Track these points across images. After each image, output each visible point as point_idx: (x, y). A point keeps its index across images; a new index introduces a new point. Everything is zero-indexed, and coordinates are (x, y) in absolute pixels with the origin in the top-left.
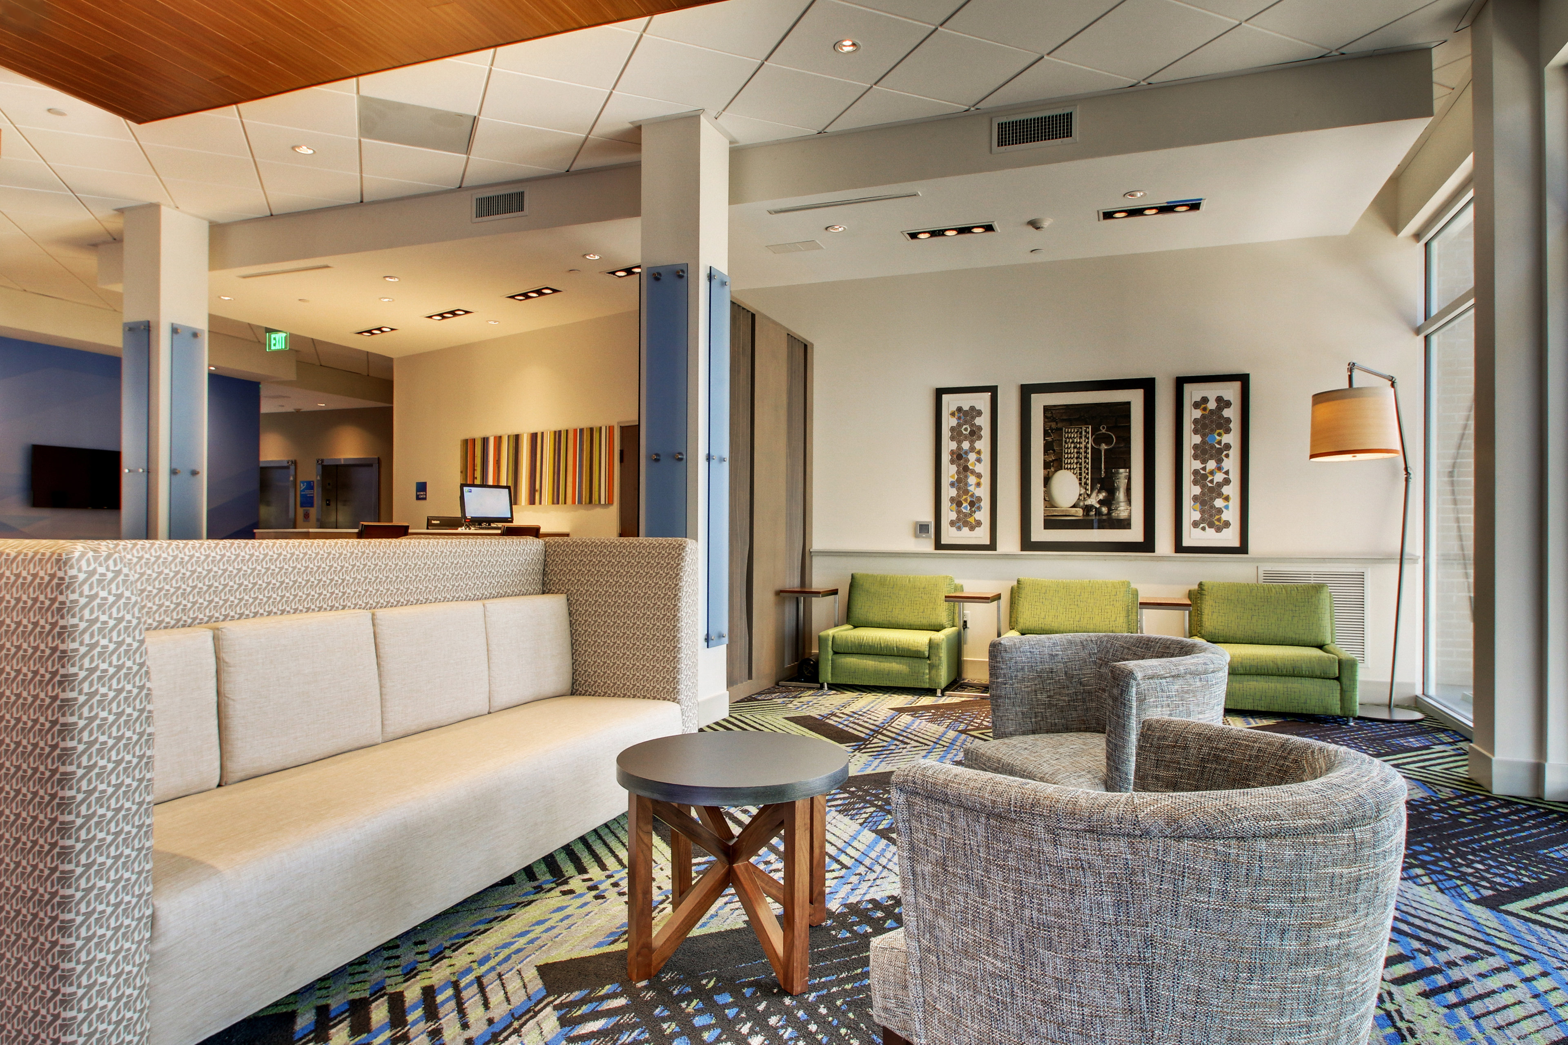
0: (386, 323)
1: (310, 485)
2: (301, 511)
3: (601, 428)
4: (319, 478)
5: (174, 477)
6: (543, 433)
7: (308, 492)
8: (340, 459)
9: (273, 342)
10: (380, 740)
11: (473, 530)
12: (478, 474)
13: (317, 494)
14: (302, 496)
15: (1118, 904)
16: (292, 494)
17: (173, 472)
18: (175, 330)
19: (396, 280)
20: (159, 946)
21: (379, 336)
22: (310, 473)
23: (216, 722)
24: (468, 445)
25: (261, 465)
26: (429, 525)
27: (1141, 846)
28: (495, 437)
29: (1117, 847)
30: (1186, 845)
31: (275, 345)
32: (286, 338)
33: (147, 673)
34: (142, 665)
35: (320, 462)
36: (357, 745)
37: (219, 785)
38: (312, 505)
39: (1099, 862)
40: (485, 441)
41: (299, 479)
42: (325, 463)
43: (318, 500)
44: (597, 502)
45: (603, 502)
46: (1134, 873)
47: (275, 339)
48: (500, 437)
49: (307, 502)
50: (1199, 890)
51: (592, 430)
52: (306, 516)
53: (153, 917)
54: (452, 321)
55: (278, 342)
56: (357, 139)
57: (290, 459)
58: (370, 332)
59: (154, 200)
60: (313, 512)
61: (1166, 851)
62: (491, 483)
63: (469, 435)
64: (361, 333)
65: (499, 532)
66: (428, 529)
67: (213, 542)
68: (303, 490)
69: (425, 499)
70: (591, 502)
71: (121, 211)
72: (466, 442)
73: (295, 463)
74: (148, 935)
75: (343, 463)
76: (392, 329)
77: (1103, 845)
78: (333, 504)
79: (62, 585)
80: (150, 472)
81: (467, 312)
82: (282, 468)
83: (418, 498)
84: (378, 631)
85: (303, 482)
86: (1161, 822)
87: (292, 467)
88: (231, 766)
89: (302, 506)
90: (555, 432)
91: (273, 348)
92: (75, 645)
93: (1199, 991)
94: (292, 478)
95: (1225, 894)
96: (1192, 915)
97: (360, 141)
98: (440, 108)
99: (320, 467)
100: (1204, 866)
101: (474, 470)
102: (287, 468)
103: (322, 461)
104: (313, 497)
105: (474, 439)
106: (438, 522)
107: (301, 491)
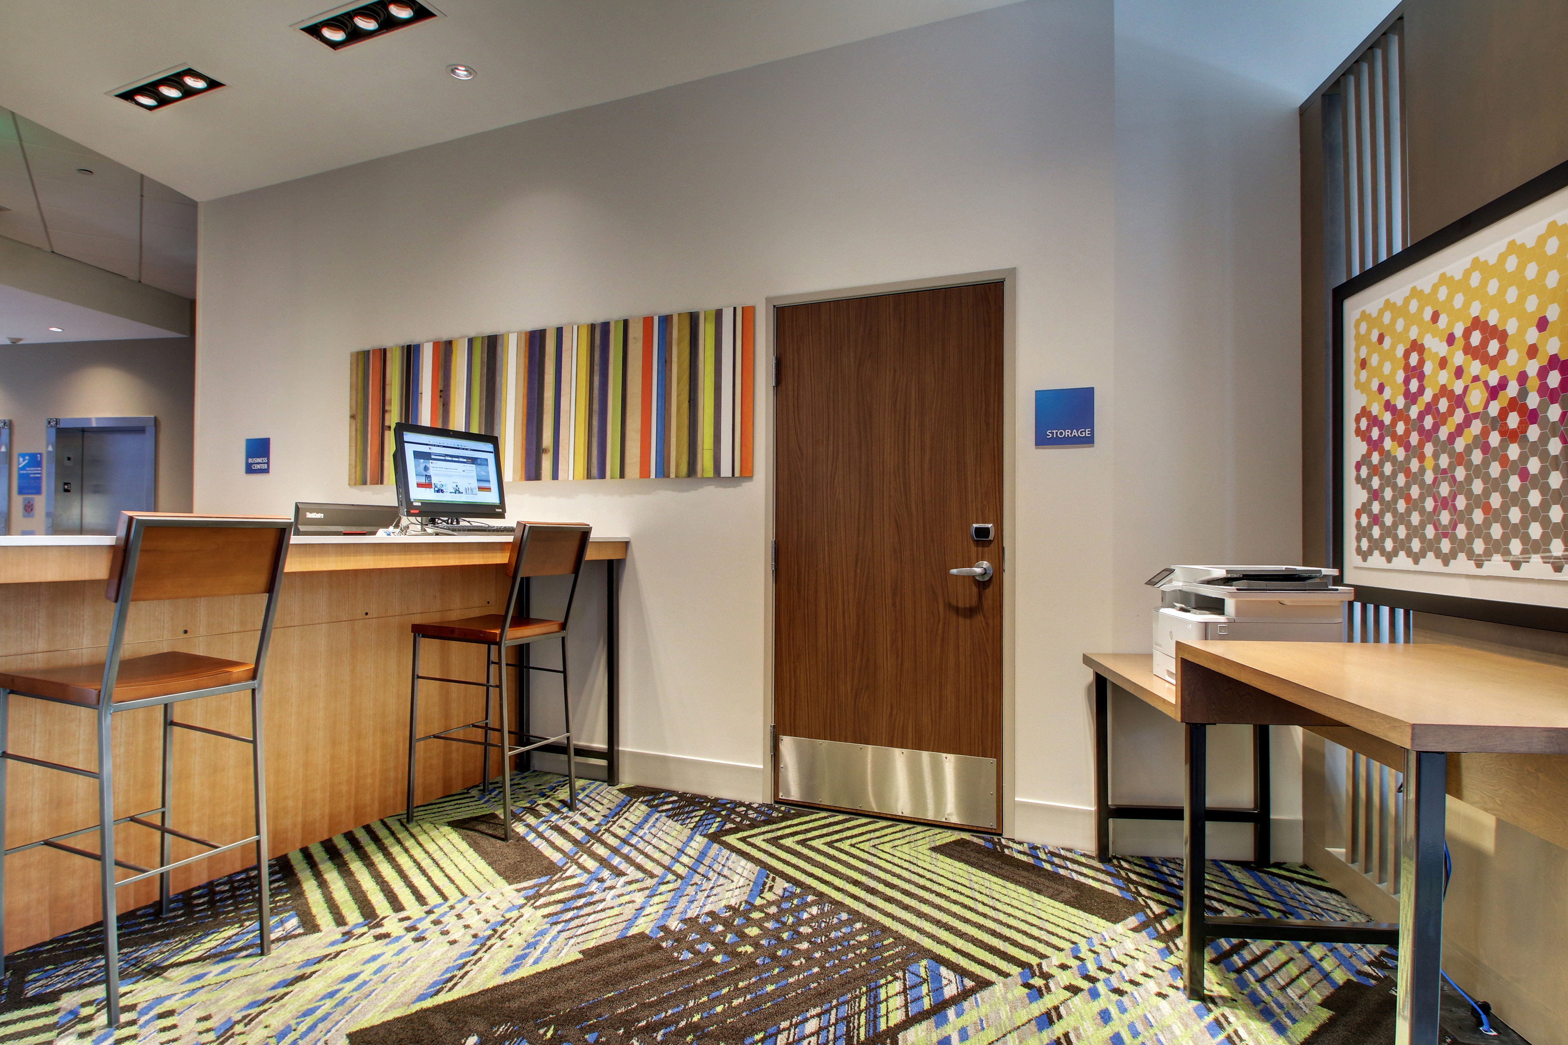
1: (35, 461)
2: (18, 500)
3: (719, 314)
4: (50, 448)
6: (560, 331)
7: (31, 471)
8: (89, 420)
13: (47, 475)
14: (21, 477)
16: (4, 474)
22: (36, 440)
24: (369, 362)
28: (436, 345)
35: (54, 423)
38: (38, 491)
40: (411, 351)
41: (16, 450)
42: (62, 426)
43: (48, 482)
44: (710, 473)
45: (726, 471)
48: (449, 343)
49: (30, 486)
51: (693, 319)
52: (29, 508)
57: (6, 418)
60: (40, 502)
63: (371, 342)
68: (23, 468)
69: (266, 471)
70: (692, 470)
72: (364, 356)
73: (10, 423)
75: (94, 425)
78: (76, 490)
83: (250, 470)
85: (23, 455)
87: (5, 432)
89: (21, 492)
90: (593, 327)
94: (4, 449)
99: (54, 430)
101: (384, 411)
103: (57, 421)
104: (40, 479)
105: (385, 350)
106: (320, 516)
107: (20, 469)
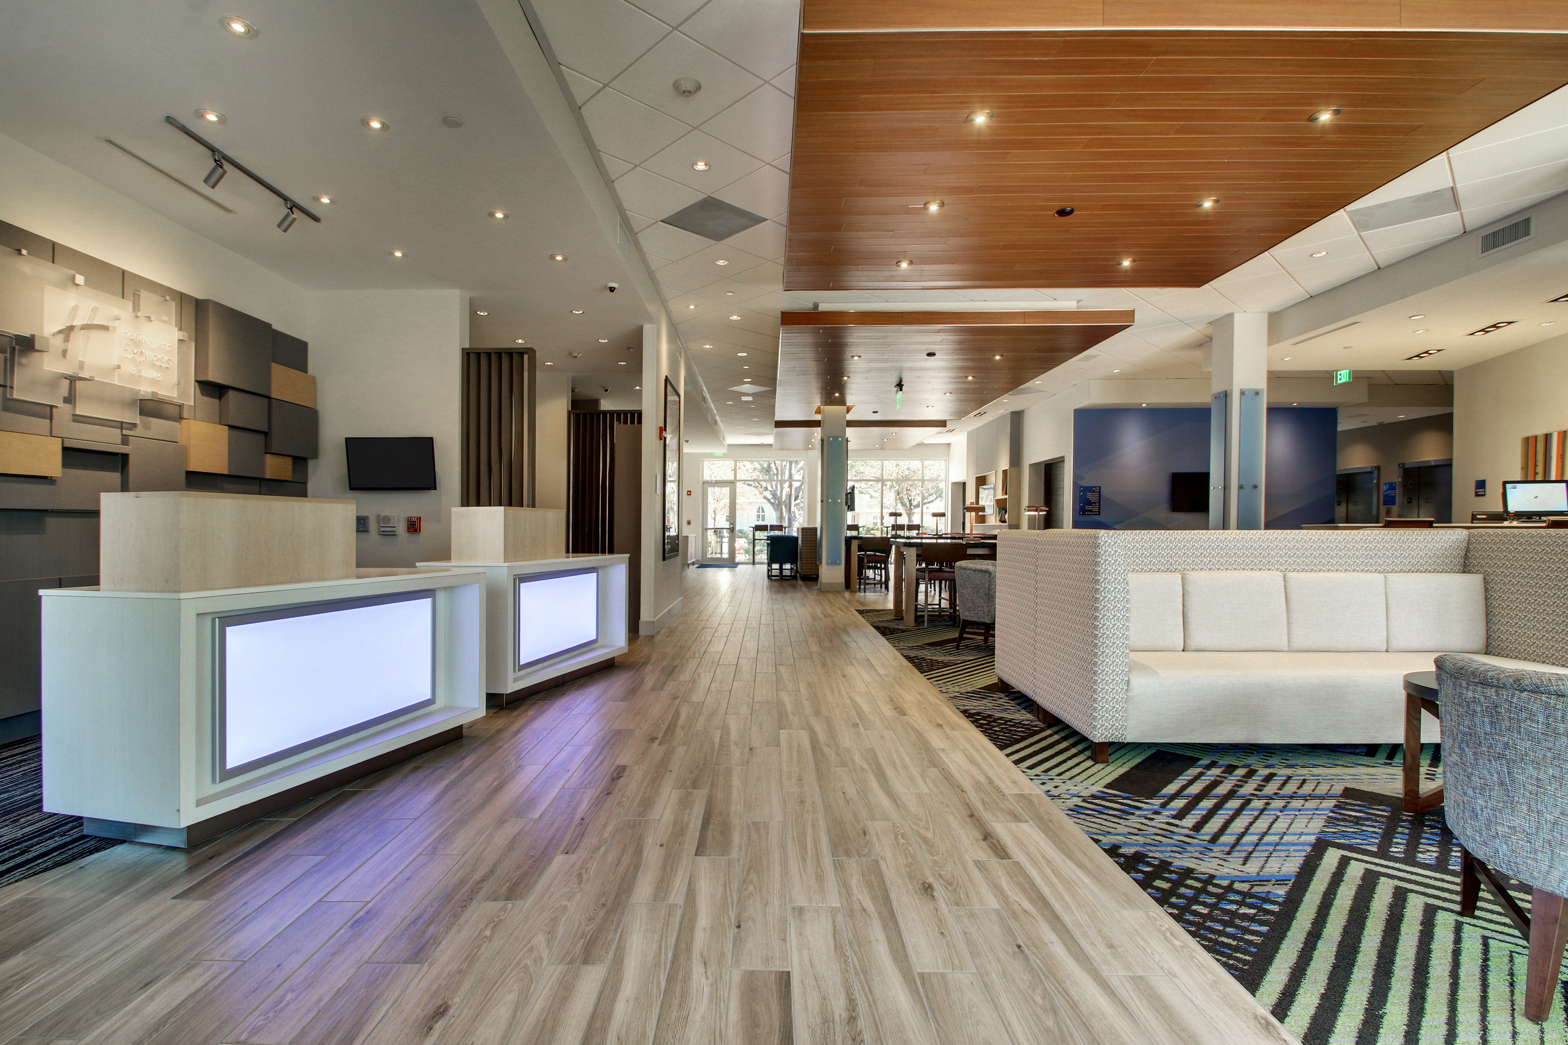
0: (1432, 346)
1: (1392, 487)
2: (1383, 509)
4: (1400, 480)
5: (1240, 490)
7: (1389, 492)
8: (1422, 462)
9: (1339, 377)
10: (1286, 650)
11: (1515, 524)
12: (1540, 469)
13: (1398, 493)
14: (1385, 496)
15: (1491, 723)
16: (1375, 495)
17: (1241, 487)
18: (1242, 393)
19: (1422, 317)
20: (1130, 694)
21: (1427, 359)
22: (1393, 476)
23: (1182, 619)
24: (1529, 443)
25: (1338, 473)
26: (1474, 518)
27: (1500, 692)
28: (1559, 433)
29: (1491, 692)
30: (1525, 694)
31: (1340, 379)
32: (1350, 372)
33: (1127, 583)
34: (1125, 579)
35: (1402, 466)
36: (1268, 648)
37: (1183, 651)
38: (1394, 504)
39: (1482, 699)
40: (1547, 437)
41: (1382, 482)
42: (1406, 466)
43: (1399, 498)
46: (1496, 707)
47: (1340, 375)
48: (1564, 432)
49: (1389, 500)
50: (1532, 721)
52: (1388, 513)
53: (1128, 681)
54: (1495, 334)
55: (1343, 377)
56: (1356, 234)
57: (1376, 465)
58: (1418, 356)
59: (1230, 312)
60: (1395, 509)
61: (1513, 697)
62: (1553, 478)
63: (1530, 433)
64: (1410, 358)
65: (1544, 525)
66: (1472, 523)
67: (1238, 531)
69: (1484, 495)
71: (1211, 323)
72: (1527, 440)
73: (1378, 468)
74: (1126, 688)
75: (1433, 464)
76: (1439, 351)
77: (1485, 691)
78: (1415, 501)
79: (1096, 546)
80: (1226, 488)
81: (1509, 323)
82: (1367, 474)
83: (1477, 495)
84: (1287, 585)
85: (1386, 484)
86: (1511, 680)
87: (1376, 472)
88: (1189, 642)
89: (1384, 504)
91: (1339, 382)
92: (1099, 569)
93: (1538, 780)
94: (1375, 481)
95: (1548, 725)
96: (1529, 734)
97: (1360, 235)
98: (1421, 193)
99: (1402, 470)
100: (1535, 707)
101: (1536, 466)
102: (1371, 472)
103: (1404, 464)
104: (1395, 496)
105: (1536, 437)
106: (1485, 517)
107: (1385, 492)
